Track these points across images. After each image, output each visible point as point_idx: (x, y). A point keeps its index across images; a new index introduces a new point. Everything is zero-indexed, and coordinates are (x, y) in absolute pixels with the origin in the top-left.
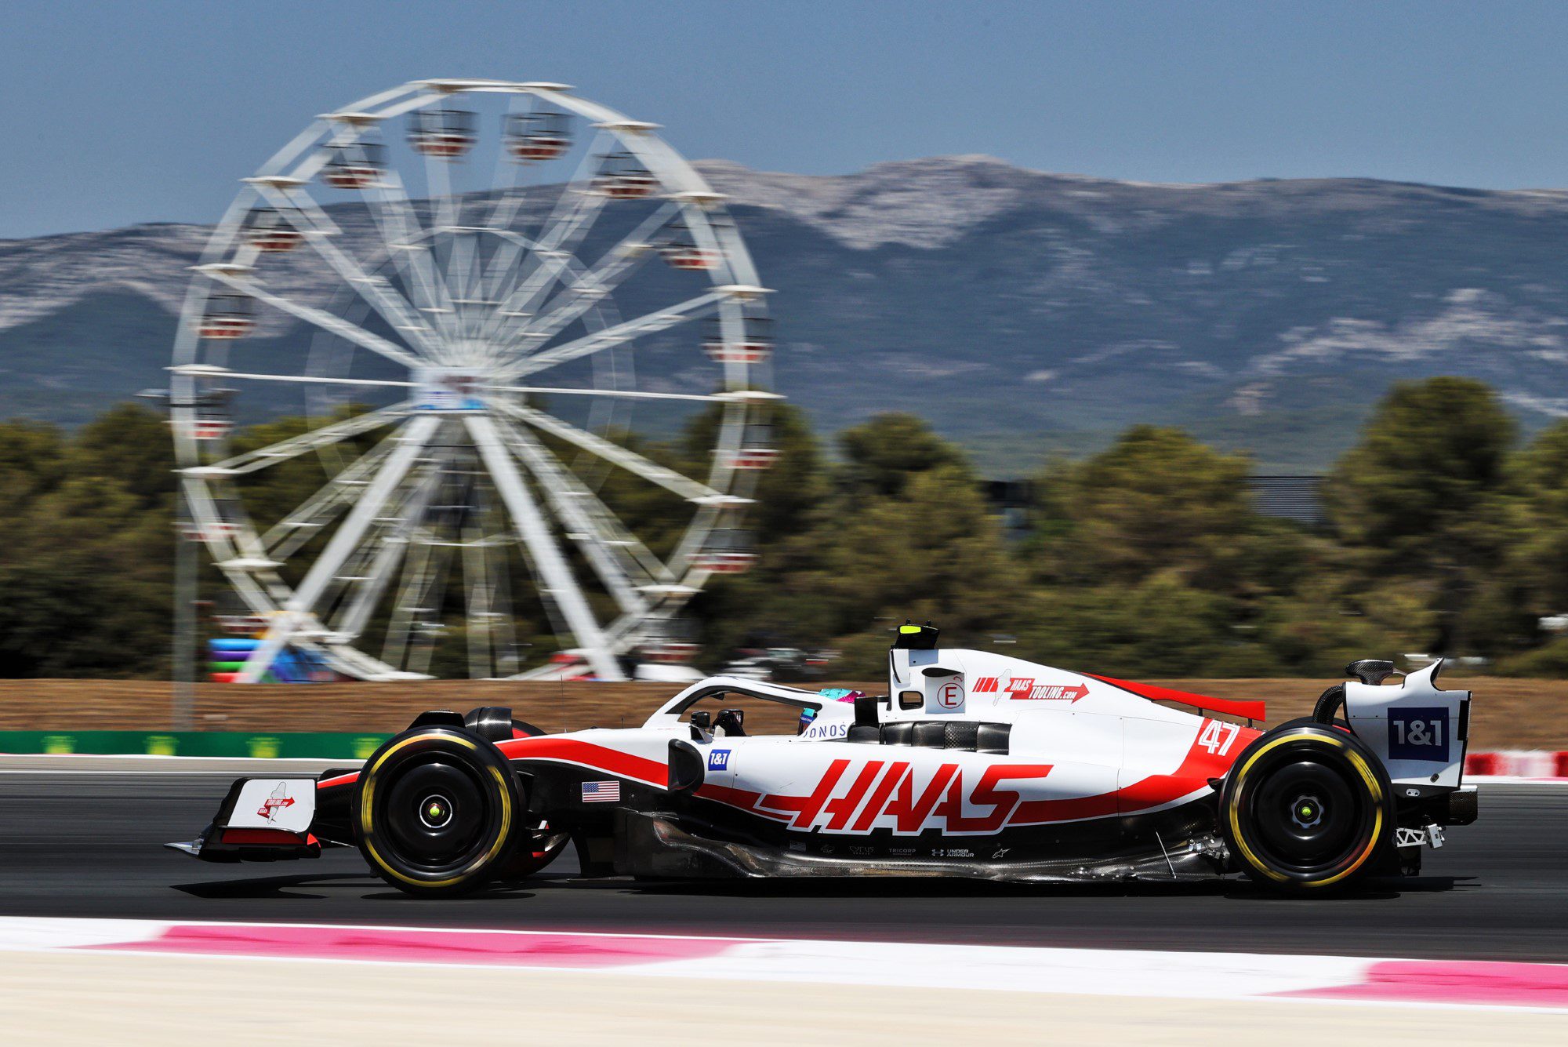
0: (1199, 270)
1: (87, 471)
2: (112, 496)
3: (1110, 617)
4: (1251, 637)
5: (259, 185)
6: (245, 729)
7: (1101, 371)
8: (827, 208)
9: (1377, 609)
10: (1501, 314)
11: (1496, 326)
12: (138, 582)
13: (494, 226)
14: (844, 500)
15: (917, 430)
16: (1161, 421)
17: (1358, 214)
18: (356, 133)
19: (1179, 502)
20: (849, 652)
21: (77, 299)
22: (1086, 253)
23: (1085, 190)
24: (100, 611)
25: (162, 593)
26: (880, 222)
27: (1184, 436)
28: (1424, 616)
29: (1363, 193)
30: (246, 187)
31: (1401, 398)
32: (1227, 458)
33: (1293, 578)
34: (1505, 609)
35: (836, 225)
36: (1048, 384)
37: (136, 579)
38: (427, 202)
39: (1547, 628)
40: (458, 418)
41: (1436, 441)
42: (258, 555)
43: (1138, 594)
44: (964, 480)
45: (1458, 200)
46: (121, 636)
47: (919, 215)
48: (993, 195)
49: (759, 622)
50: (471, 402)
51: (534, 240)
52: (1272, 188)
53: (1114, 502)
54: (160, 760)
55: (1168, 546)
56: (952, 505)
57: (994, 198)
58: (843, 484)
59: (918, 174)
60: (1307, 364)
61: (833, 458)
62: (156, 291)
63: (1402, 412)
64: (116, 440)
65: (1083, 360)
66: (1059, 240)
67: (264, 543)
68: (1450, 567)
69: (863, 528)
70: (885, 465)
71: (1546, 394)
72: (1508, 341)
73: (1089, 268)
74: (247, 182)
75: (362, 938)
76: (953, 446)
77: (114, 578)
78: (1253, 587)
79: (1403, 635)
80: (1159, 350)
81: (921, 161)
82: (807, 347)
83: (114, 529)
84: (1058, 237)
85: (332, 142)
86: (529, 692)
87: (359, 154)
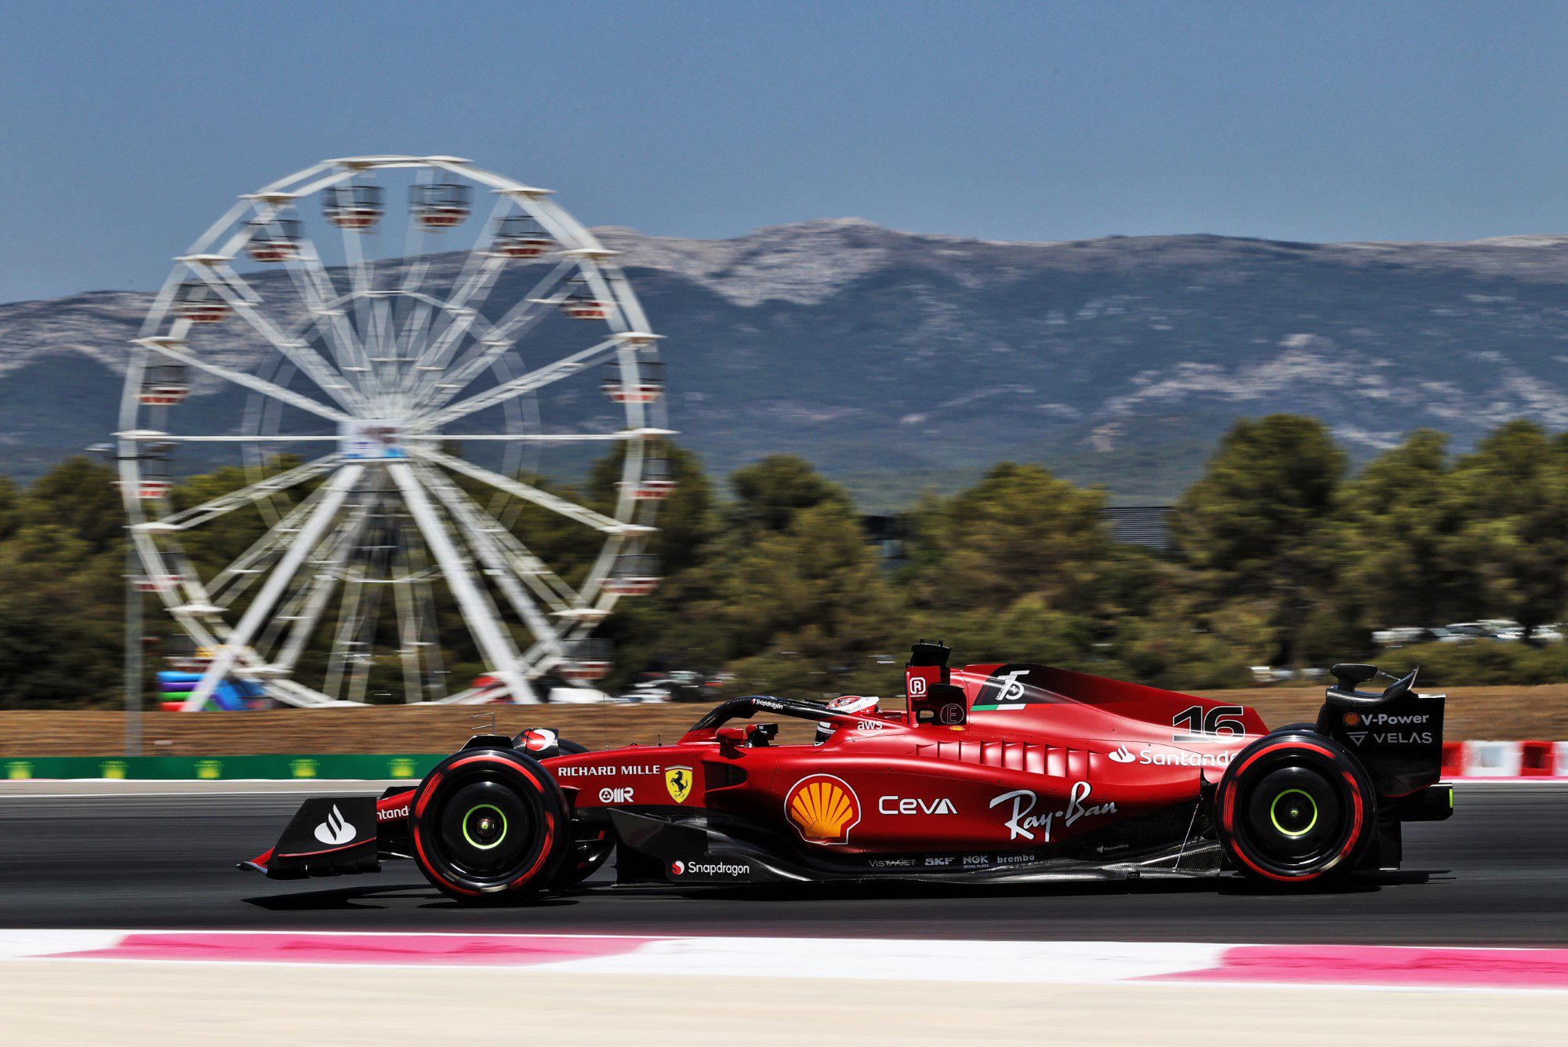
0: (1056, 320)
1: (42, 520)
2: (64, 542)
3: (979, 638)
4: (1110, 654)
5: (191, 262)
6: (192, 753)
7: (968, 414)
8: (714, 269)
9: (1225, 627)
10: (1330, 358)
11: (1327, 367)
12: (91, 621)
13: (407, 289)
14: (735, 535)
15: (803, 470)
16: (1023, 460)
17: (1200, 267)
18: (275, 212)
19: (1041, 533)
20: (742, 674)
21: (28, 362)
22: (952, 306)
23: (953, 250)
24: (55, 648)
25: (112, 631)
26: (763, 281)
27: (1044, 471)
28: (1266, 633)
29: (1205, 248)
30: (179, 265)
31: (1242, 434)
32: (1085, 492)
33: (1147, 600)
34: (1339, 625)
35: (723, 284)
36: (918, 425)
37: (86, 618)
38: (346, 268)
39: (1379, 642)
40: (383, 465)
41: (1273, 473)
42: (202, 602)
43: (1007, 617)
44: (845, 514)
45: (1290, 253)
46: (75, 671)
47: (799, 273)
48: (867, 254)
49: (661, 647)
50: (392, 451)
51: (444, 301)
52: (1118, 243)
53: (983, 533)
54: (113, 783)
55: (1033, 572)
56: (833, 539)
57: (867, 257)
58: (734, 521)
59: (797, 236)
60: (1154, 405)
61: (724, 496)
62: (100, 353)
63: (1243, 447)
64: (66, 490)
65: (950, 404)
66: (928, 295)
67: (208, 591)
68: (1291, 588)
69: (753, 560)
70: (774, 502)
71: (1372, 428)
72: (1338, 381)
73: (954, 320)
74: (180, 261)
75: (304, 943)
76: (833, 483)
77: (68, 618)
78: (1111, 608)
79: (1246, 649)
80: (1024, 394)
81: (800, 224)
82: (699, 396)
83: (67, 572)
84: (926, 292)
85: (256, 220)
86: (452, 715)
87: (278, 230)
